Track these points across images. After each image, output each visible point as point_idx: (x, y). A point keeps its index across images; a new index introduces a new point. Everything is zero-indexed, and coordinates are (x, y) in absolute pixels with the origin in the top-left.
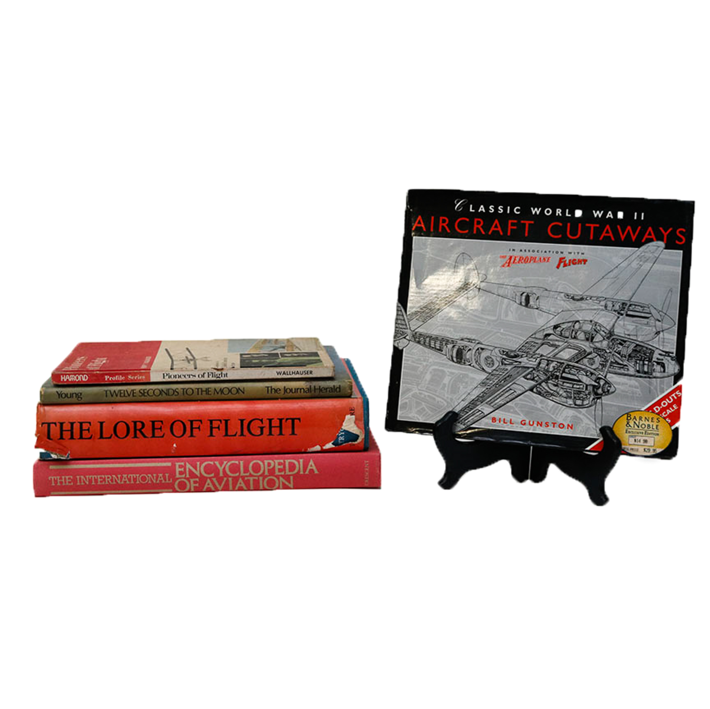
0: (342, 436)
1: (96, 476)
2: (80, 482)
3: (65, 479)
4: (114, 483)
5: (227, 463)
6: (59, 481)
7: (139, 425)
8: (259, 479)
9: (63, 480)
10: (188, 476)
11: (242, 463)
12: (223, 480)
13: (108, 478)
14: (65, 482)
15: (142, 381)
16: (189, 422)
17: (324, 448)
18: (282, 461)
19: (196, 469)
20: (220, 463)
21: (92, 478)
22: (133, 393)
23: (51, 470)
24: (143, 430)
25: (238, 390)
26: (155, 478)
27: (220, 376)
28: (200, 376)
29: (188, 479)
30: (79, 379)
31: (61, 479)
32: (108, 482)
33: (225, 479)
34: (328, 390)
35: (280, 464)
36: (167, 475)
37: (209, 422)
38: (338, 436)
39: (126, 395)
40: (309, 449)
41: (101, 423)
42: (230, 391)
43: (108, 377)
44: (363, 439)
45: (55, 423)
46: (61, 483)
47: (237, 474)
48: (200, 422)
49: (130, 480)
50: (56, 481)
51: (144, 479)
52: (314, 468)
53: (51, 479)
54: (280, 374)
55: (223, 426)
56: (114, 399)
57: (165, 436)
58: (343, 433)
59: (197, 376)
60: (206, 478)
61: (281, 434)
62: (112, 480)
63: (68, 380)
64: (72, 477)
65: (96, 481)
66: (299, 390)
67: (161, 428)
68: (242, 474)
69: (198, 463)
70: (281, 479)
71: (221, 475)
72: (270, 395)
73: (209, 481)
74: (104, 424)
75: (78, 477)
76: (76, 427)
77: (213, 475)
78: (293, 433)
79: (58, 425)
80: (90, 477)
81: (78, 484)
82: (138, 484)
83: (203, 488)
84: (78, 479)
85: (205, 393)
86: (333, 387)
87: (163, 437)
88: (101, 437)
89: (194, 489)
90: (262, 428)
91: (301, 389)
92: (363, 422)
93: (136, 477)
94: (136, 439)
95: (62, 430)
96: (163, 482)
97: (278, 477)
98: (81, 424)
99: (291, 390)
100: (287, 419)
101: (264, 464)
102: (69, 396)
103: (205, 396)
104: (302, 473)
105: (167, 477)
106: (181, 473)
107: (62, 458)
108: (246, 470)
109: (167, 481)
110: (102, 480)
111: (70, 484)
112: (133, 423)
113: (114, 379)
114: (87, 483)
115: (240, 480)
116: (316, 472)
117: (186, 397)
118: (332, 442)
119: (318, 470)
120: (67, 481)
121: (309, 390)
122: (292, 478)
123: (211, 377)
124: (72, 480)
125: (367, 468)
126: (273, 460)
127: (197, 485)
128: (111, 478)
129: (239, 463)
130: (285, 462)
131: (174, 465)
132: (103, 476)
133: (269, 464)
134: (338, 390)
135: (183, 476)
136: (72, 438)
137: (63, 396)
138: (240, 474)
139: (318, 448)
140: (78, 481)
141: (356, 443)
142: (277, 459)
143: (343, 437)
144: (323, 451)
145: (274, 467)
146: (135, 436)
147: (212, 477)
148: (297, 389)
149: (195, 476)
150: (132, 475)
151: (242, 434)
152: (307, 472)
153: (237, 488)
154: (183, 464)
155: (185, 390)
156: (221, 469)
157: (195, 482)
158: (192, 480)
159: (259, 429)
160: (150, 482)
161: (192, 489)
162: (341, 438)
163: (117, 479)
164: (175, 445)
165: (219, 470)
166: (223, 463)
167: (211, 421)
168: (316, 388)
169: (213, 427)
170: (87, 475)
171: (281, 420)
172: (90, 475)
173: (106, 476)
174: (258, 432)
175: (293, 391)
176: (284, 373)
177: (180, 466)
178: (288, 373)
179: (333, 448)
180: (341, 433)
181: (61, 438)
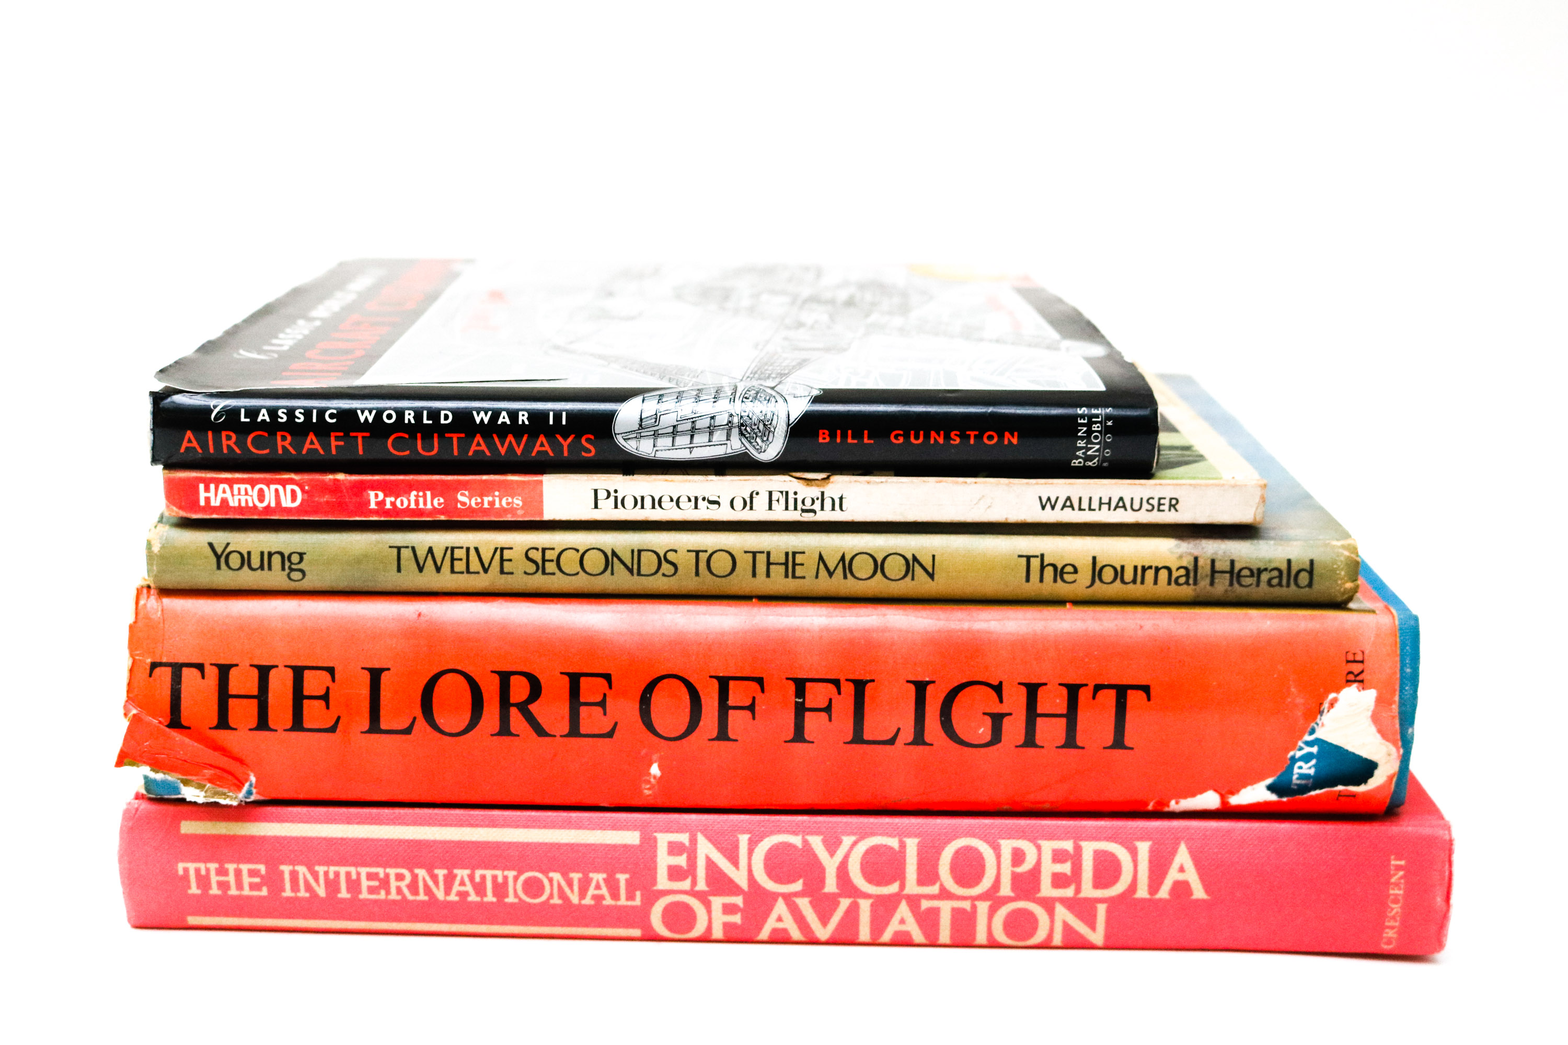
0: (1307, 758)
1: (353, 870)
2: (295, 886)
3: (238, 873)
4: (422, 897)
5: (855, 844)
6: (214, 879)
7: (519, 690)
8: (974, 907)
9: (231, 878)
10: (702, 886)
11: (912, 845)
12: (837, 904)
13: (400, 877)
14: (240, 886)
15: (509, 518)
16: (715, 684)
17: (1235, 800)
18: (1068, 845)
19: (735, 862)
20: (825, 842)
21: (337, 874)
22: (502, 560)
23: (187, 836)
24: (533, 708)
25: (911, 563)
26: (576, 888)
27: (818, 503)
28: (738, 504)
29: (703, 897)
30: (270, 499)
31: (222, 872)
32: (399, 891)
33: (845, 903)
34: (1265, 577)
35: (1059, 856)
36: (622, 878)
37: (792, 687)
38: (1294, 760)
39: (475, 565)
40: (1173, 803)
41: (375, 674)
42: (879, 566)
43: (381, 496)
44: (1390, 778)
45: (200, 667)
46: (223, 886)
47: (893, 888)
48: (754, 686)
49: (480, 889)
50: (204, 881)
51: (533, 887)
52: (1192, 877)
53: (186, 870)
54: (1053, 508)
55: (844, 703)
56: (429, 579)
57: (617, 735)
58: (1315, 750)
59: (725, 503)
60: (774, 896)
61: (1070, 742)
62: (413, 887)
63: (224, 501)
64: (262, 868)
65: (354, 885)
66: (1150, 574)
67: (602, 704)
68: (912, 887)
69: (744, 839)
70: (1061, 912)
71: (831, 885)
72: (1034, 588)
73: (780, 908)
74: (385, 677)
75: (286, 869)
76: (280, 683)
77: (798, 886)
78: (1119, 743)
79: (212, 673)
80: (332, 869)
81: (288, 893)
82: (512, 905)
83: (760, 929)
84: (287, 876)
85: (782, 569)
86: (1284, 567)
87: (610, 735)
88: (374, 727)
89: (725, 933)
90: (997, 720)
91: (1157, 570)
92: (1395, 707)
93: (505, 878)
94: (506, 740)
95: (224, 696)
96: (608, 901)
97: (1048, 905)
98: (298, 672)
99: (1119, 573)
100: (1098, 688)
101: (998, 857)
102: (256, 562)
103: (779, 582)
104: (1142, 892)
105: (623, 885)
106: (675, 873)
107: (223, 802)
108: (928, 874)
109: (623, 902)
110: (375, 883)
111: (255, 893)
112: (496, 679)
113: (402, 502)
114: (321, 892)
115: (903, 910)
116: (1199, 892)
117: (707, 583)
118: (1269, 781)
119: (1207, 888)
120: (246, 880)
121: (1191, 572)
122: (1102, 909)
123: (779, 507)
124: (262, 877)
125: (1397, 885)
126: (1033, 840)
127: (737, 919)
128: (408, 878)
129: (903, 845)
130: (1078, 849)
131: (649, 844)
132: (381, 871)
133: (1018, 857)
134: (1304, 577)
135: (686, 885)
136: (263, 723)
137: (235, 561)
138: (902, 887)
139: (1209, 800)
140: (288, 885)
141: (1362, 788)
142: (1051, 837)
143: (1314, 762)
144: (1226, 813)
145: (1038, 863)
146: (505, 730)
147: (796, 894)
148: (1144, 569)
149: (730, 887)
150: (489, 873)
151: (919, 739)
152: (1164, 893)
153: (887, 936)
154: (684, 838)
155: (703, 557)
156: (831, 865)
157: (728, 909)
158: (717, 902)
159: (988, 721)
160: (556, 901)
161: (718, 933)
162: (1308, 769)
163: (430, 883)
164: (655, 770)
165: (822, 870)
166: (839, 843)
167: (800, 685)
168: (1218, 566)
169: (808, 705)
170: (320, 864)
171: (1073, 690)
172: (329, 862)
173: (392, 872)
174: (983, 731)
175: (1129, 575)
176: (1068, 503)
177: (675, 849)
178: (1085, 505)
179: (1267, 804)
180: (1307, 750)
181: (223, 723)
